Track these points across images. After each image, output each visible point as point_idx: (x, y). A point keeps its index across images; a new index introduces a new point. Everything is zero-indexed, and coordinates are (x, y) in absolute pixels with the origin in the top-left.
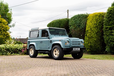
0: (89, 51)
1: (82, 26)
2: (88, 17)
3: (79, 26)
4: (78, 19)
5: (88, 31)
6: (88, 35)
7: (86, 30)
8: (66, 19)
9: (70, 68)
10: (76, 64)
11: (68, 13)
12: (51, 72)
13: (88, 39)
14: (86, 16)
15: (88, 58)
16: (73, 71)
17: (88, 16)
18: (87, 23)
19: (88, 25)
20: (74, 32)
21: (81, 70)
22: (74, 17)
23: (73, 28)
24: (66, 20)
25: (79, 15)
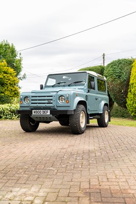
0: (134, 116)
1: (124, 77)
2: (134, 63)
3: (119, 77)
4: (118, 66)
5: (133, 84)
6: (132, 90)
7: (130, 83)
8: (100, 66)
9: (101, 140)
10: (110, 135)
11: (104, 58)
12: (69, 146)
13: (132, 96)
14: (131, 61)
15: (131, 125)
16: (104, 146)
17: (134, 61)
18: (132, 72)
19: (134, 76)
20: (111, 86)
21: (117, 144)
22: (112, 63)
23: (111, 79)
24: (100, 68)
25: (119, 60)
